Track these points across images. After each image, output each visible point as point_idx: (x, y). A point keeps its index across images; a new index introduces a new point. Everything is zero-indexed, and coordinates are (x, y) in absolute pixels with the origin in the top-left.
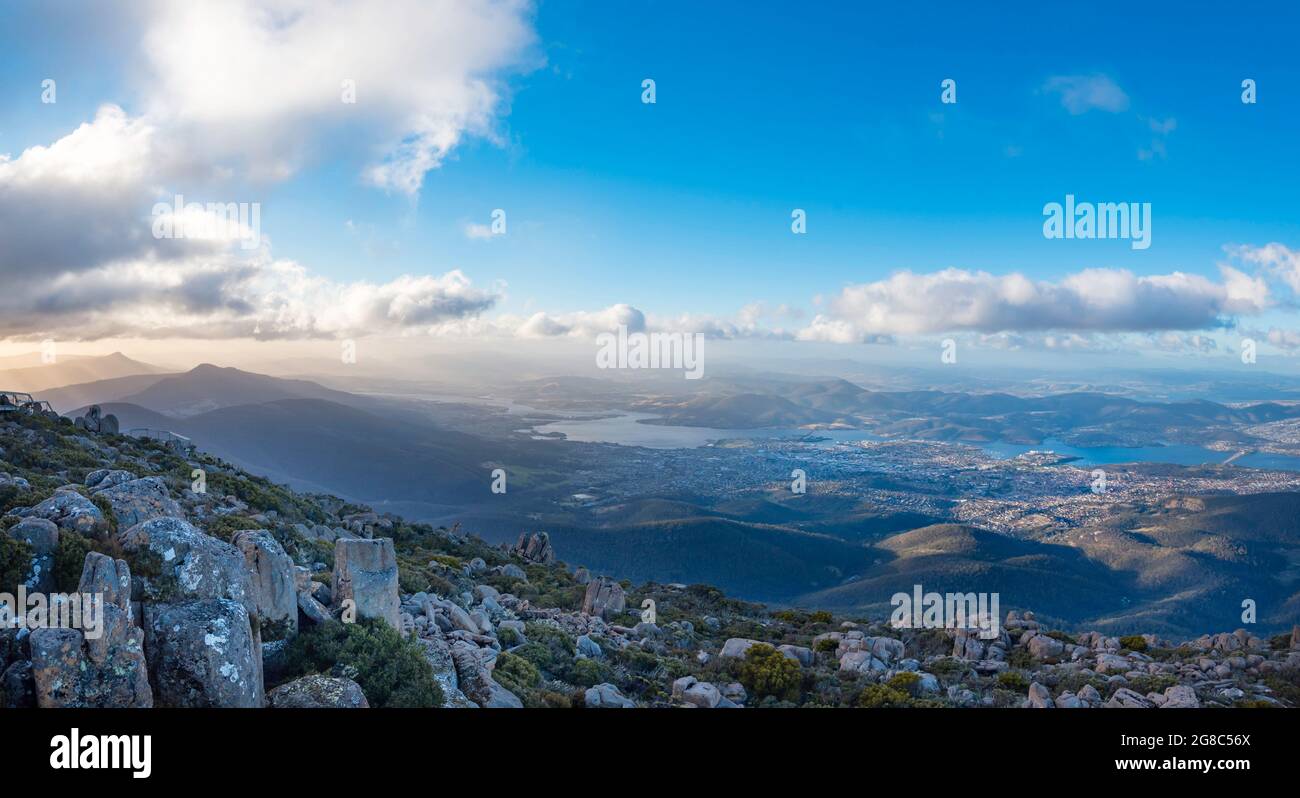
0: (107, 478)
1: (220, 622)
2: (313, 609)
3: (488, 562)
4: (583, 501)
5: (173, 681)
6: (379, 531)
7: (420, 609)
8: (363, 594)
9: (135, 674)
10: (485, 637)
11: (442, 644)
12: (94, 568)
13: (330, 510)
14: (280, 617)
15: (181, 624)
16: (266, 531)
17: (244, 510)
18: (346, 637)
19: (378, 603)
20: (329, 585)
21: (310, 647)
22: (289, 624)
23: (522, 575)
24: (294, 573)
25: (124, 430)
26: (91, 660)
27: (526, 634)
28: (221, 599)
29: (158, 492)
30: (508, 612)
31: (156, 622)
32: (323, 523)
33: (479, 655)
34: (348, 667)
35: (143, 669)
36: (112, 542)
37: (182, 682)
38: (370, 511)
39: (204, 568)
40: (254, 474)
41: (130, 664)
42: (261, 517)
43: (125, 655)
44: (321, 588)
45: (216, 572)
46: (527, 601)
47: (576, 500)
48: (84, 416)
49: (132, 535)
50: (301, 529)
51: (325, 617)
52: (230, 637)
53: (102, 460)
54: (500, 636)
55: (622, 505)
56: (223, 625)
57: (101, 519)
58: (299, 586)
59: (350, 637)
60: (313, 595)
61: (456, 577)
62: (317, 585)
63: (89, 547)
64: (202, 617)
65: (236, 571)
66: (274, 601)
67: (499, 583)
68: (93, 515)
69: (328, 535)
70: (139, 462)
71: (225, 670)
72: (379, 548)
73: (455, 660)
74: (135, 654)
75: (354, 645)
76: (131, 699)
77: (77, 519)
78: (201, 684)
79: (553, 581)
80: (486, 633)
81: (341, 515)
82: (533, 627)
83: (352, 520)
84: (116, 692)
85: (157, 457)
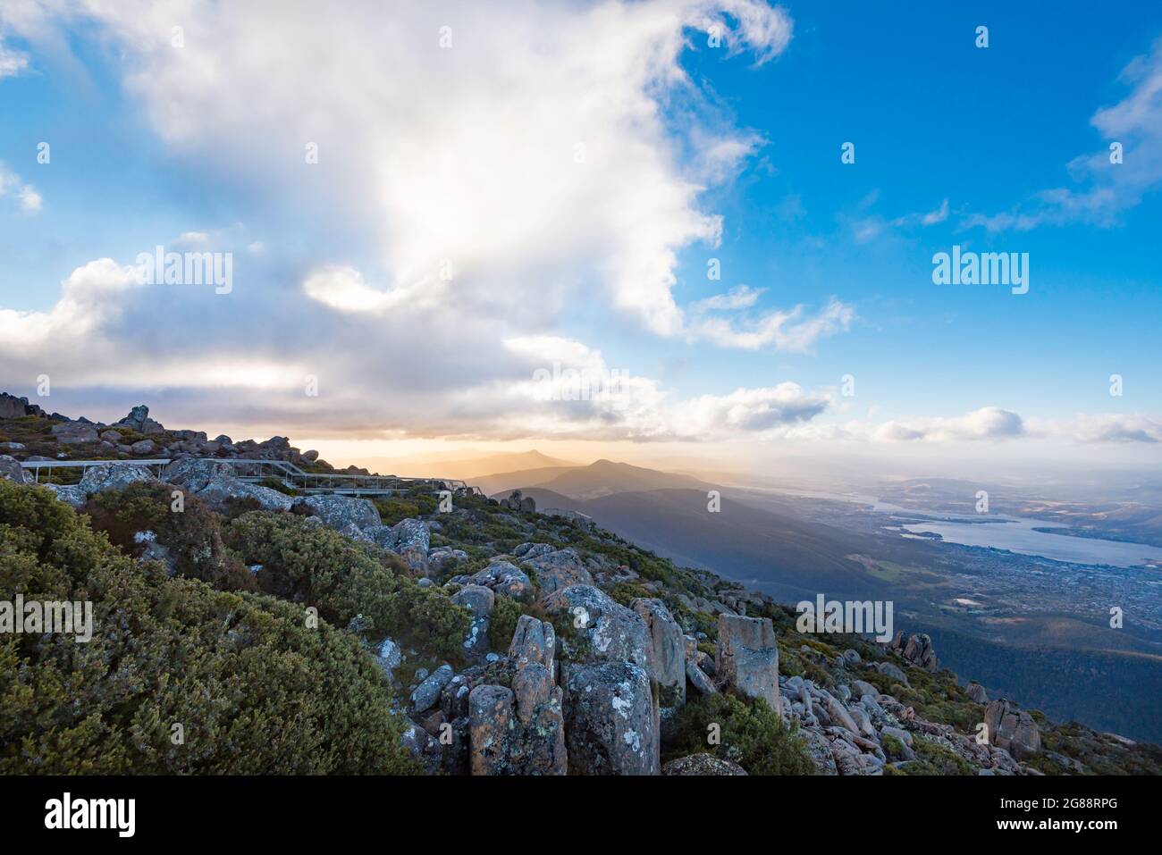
0: (532, 550)
1: (626, 685)
2: (699, 678)
3: (863, 656)
4: (968, 608)
5: (582, 744)
6: (753, 610)
7: (796, 694)
8: (746, 672)
9: (554, 735)
10: (867, 741)
11: (823, 740)
12: (525, 630)
13: (708, 584)
14: (670, 683)
15: (593, 685)
16: (658, 600)
17: (635, 578)
18: (731, 714)
19: (760, 682)
20: (713, 657)
21: (697, 718)
22: (678, 691)
23: (903, 677)
24: (683, 642)
25: (539, 510)
26: (518, 718)
27: (914, 748)
28: (627, 663)
29: (573, 562)
30: (890, 718)
31: (572, 681)
32: (701, 595)
33: (864, 763)
34: (732, 748)
35: (562, 732)
36: (537, 606)
37: (590, 745)
38: (742, 588)
39: (613, 632)
40: (643, 548)
41: (551, 725)
42: (650, 586)
43: (548, 715)
44: (706, 658)
45: (623, 636)
46: (911, 709)
47: (958, 605)
48: (508, 498)
49: (555, 601)
50: (684, 599)
51: (709, 689)
52: (634, 702)
53: (523, 533)
54: (884, 743)
55: (1019, 619)
56: (628, 690)
57: (530, 585)
58: (687, 654)
59: (733, 715)
60: (699, 665)
61: (831, 666)
62: (702, 655)
63: (519, 610)
64: (610, 679)
65: (640, 636)
66: (665, 666)
67: (876, 681)
68: (523, 582)
69: (708, 608)
70: (552, 535)
71: (628, 736)
72: (759, 628)
73: (837, 762)
74: (556, 715)
75: (738, 724)
76: (550, 763)
77: (510, 586)
78: (606, 750)
79: (940, 691)
80: (867, 736)
81: (716, 589)
82: (920, 742)
83: (726, 595)
84: (537, 754)
85: (566, 532)
